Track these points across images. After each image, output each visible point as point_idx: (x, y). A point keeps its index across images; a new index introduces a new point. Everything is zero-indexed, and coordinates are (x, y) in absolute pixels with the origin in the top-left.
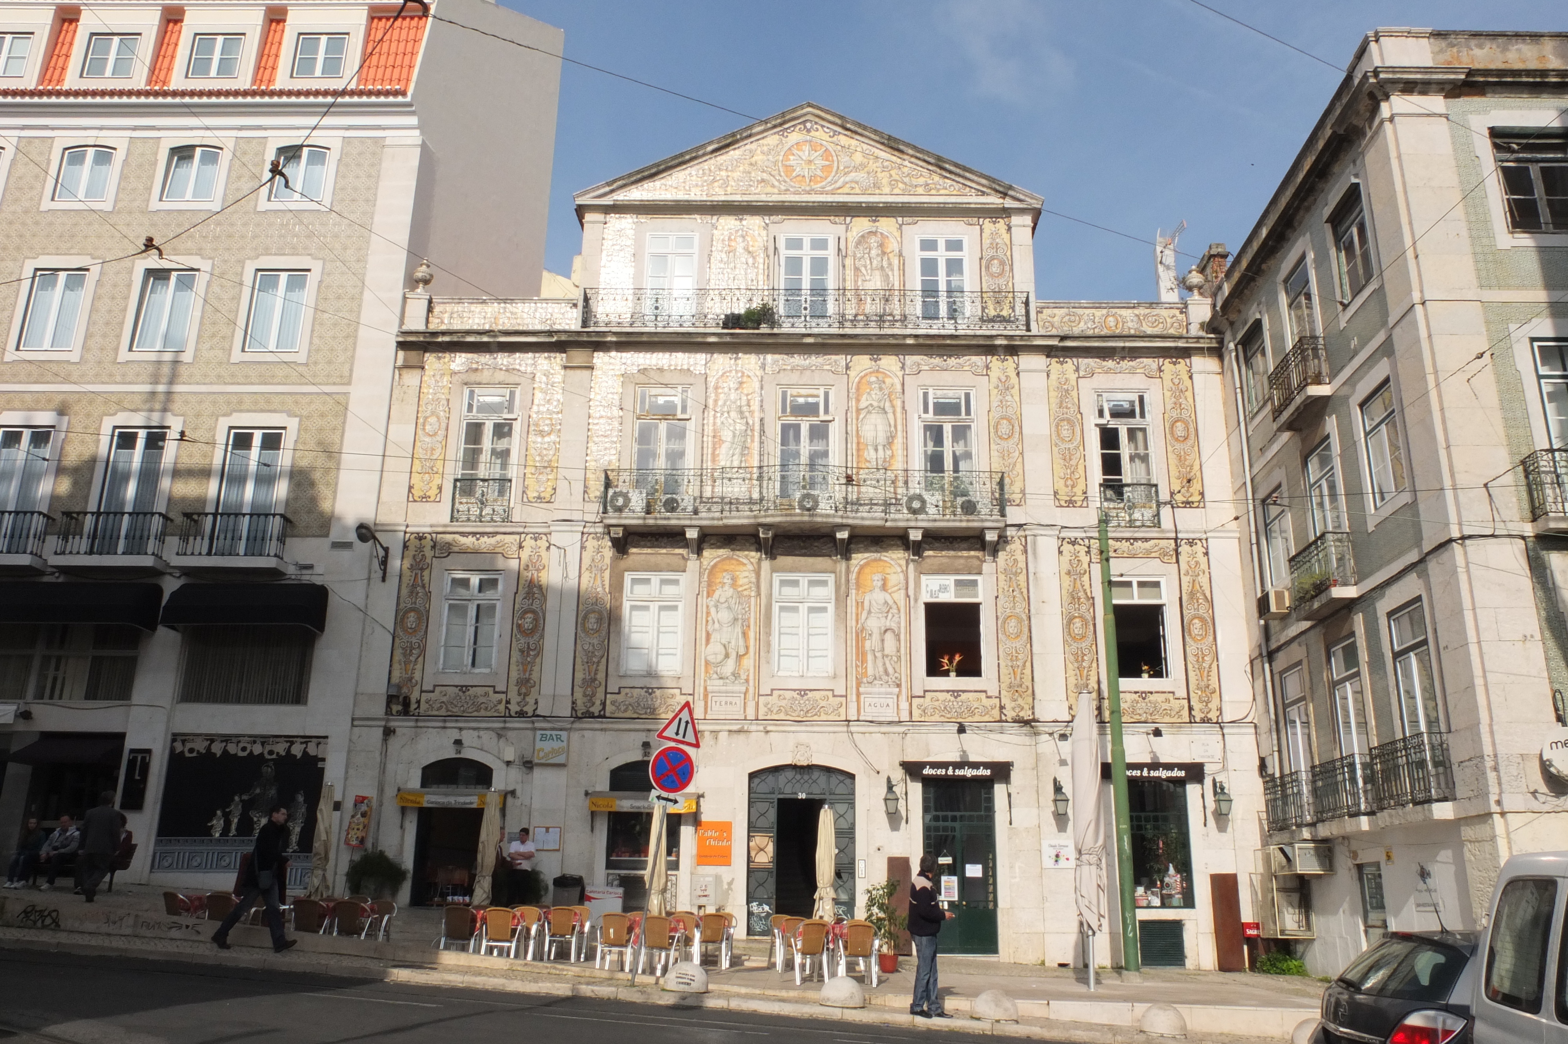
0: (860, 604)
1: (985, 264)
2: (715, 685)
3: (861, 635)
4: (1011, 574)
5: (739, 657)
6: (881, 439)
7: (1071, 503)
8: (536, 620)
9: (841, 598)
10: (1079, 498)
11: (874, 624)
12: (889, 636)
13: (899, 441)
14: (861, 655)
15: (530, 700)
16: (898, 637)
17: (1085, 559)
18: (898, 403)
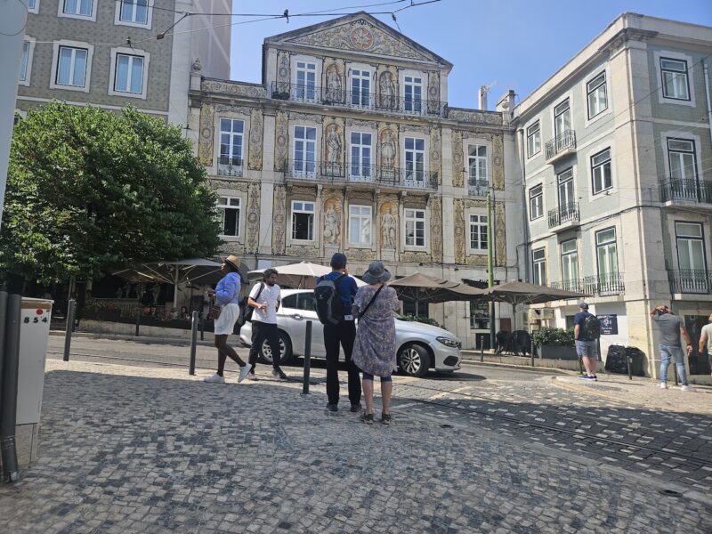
0: (381, 218)
1: (429, 90)
2: (327, 245)
3: (382, 229)
4: (436, 210)
5: (337, 236)
6: (390, 156)
7: (458, 185)
8: (256, 217)
9: (374, 216)
10: (461, 184)
11: (387, 226)
12: (392, 230)
13: (396, 157)
14: (382, 236)
15: (255, 248)
16: (395, 231)
17: (462, 207)
18: (396, 143)
